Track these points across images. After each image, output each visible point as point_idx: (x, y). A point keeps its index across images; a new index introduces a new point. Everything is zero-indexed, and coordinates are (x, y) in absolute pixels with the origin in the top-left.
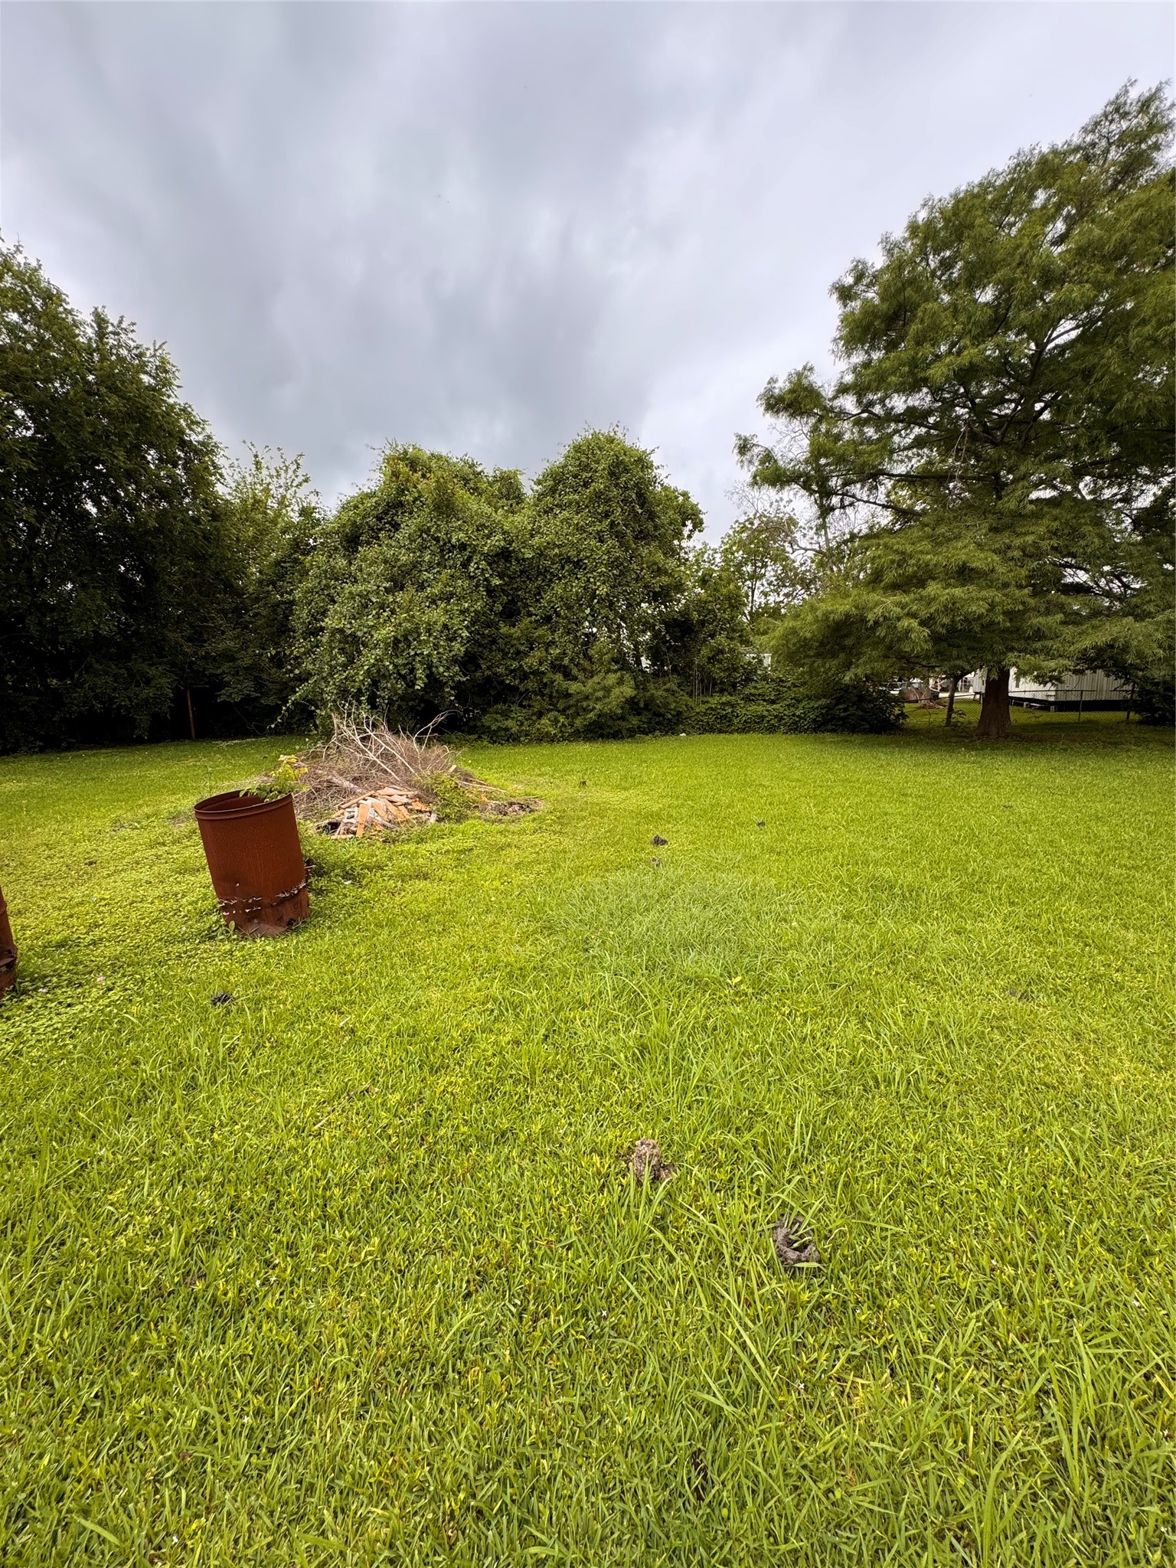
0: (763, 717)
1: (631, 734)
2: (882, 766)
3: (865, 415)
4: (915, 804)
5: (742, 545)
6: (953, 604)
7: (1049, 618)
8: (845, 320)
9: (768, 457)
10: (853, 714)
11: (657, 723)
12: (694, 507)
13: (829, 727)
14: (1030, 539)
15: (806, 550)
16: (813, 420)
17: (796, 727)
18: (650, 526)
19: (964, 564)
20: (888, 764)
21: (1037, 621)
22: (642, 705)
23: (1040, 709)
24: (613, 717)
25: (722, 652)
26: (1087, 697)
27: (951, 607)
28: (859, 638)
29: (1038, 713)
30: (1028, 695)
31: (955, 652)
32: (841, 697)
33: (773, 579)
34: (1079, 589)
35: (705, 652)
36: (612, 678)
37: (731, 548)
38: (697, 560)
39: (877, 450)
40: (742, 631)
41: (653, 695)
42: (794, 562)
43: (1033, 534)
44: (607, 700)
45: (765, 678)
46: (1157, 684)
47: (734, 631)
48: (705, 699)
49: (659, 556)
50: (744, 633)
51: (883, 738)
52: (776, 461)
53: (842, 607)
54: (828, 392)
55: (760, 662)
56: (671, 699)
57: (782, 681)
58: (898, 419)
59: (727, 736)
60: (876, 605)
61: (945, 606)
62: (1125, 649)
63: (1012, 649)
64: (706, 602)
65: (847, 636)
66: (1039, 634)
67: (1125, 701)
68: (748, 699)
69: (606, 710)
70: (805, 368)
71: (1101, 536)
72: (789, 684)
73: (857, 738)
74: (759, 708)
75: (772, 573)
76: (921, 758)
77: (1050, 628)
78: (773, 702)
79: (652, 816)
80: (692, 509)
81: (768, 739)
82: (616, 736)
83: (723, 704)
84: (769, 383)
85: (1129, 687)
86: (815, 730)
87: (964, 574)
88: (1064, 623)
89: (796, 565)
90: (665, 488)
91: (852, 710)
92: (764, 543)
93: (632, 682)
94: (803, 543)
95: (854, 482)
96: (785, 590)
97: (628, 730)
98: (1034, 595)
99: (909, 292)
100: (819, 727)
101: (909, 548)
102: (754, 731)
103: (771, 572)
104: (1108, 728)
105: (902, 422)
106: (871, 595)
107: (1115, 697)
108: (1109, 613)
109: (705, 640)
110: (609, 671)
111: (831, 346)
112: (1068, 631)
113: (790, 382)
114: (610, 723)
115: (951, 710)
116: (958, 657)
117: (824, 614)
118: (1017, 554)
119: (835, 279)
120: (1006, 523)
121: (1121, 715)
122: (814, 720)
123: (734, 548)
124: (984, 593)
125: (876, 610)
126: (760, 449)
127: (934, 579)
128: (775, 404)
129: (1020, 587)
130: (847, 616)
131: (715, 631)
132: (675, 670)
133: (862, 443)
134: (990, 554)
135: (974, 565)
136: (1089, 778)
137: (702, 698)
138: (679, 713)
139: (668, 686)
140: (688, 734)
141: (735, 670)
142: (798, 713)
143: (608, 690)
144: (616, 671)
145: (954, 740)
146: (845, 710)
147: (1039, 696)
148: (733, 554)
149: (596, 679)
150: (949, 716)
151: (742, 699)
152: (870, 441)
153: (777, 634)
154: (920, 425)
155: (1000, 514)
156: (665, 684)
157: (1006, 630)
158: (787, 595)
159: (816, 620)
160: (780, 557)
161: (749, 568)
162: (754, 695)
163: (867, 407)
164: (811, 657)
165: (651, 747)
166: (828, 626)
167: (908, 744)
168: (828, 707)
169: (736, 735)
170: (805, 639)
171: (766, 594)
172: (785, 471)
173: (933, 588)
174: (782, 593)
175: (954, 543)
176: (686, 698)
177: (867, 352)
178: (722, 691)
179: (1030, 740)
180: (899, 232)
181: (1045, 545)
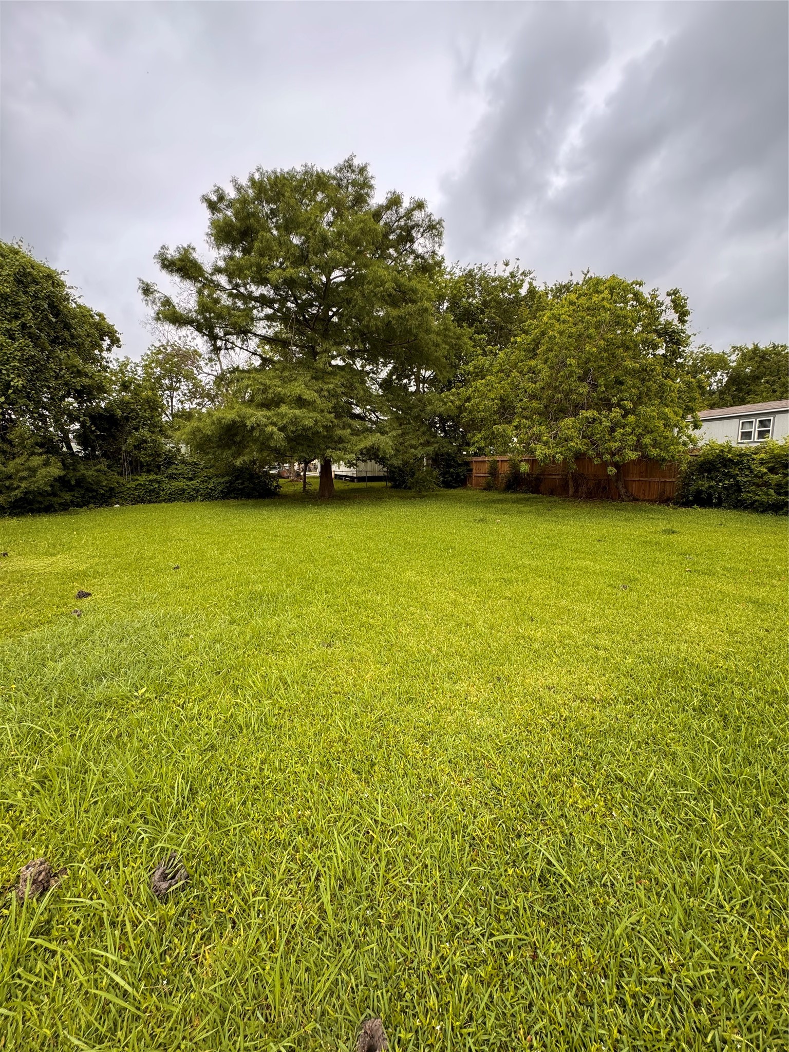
0: (184, 490)
1: (65, 508)
2: (264, 519)
3: (235, 291)
4: (281, 541)
5: (159, 364)
6: (296, 419)
7: (345, 431)
8: (214, 223)
9: (167, 302)
10: (248, 487)
11: (90, 498)
12: (109, 327)
13: (233, 495)
14: (331, 386)
15: (209, 374)
16: (199, 285)
17: (209, 497)
18: (66, 334)
19: (299, 395)
20: (268, 518)
21: (340, 432)
22: (73, 483)
23: (350, 481)
24: (41, 493)
25: (146, 442)
26: (369, 474)
27: (295, 421)
28: (243, 436)
29: (348, 483)
30: (344, 474)
31: (300, 448)
32: (239, 475)
33: (187, 392)
34: (358, 417)
35: (130, 441)
36: (36, 461)
37: (150, 364)
38: (121, 370)
39: (242, 316)
40: (161, 427)
41: (83, 474)
42: (201, 381)
43: (332, 384)
44: (33, 479)
45: (183, 462)
46: (396, 468)
47: (155, 426)
48: (135, 478)
49: (78, 361)
50: (164, 428)
51: (267, 501)
52: (174, 306)
53: (230, 416)
54: (208, 268)
55: (179, 450)
56: (102, 478)
57: (197, 464)
58: (256, 299)
59: (156, 505)
60: (252, 415)
61: (291, 420)
62: (378, 450)
63: (328, 447)
64: (128, 403)
65: (236, 435)
66: (341, 440)
67: (384, 476)
68: (171, 477)
69: (33, 487)
70: (189, 246)
71: (363, 390)
72: (202, 466)
73: (251, 502)
74: (181, 484)
75: (186, 388)
76: (288, 512)
77: (345, 437)
78: (191, 479)
79: (78, 575)
80: (108, 328)
81: (188, 506)
82: (48, 510)
83: (150, 481)
84: (162, 248)
85: (385, 469)
86: (223, 498)
87: (300, 402)
88: (352, 434)
89: (203, 384)
90: (79, 306)
91: (246, 484)
92: (176, 365)
93: (60, 464)
94: (206, 369)
95: (232, 334)
96: (196, 401)
97: (60, 504)
98: (336, 418)
99: (252, 220)
100: (226, 495)
101: (268, 382)
102: (178, 500)
103: (184, 386)
104: (378, 490)
105: (258, 302)
106: (248, 409)
107: (381, 474)
108: (370, 431)
109: (130, 433)
110: (33, 454)
111: (206, 238)
112: (354, 438)
113: (179, 253)
114: (39, 499)
115: (305, 482)
116: (303, 451)
117: (218, 419)
118: (326, 393)
119: (205, 193)
120: (320, 375)
121: (383, 484)
122: (222, 491)
123: (153, 365)
124: (311, 414)
125: (251, 419)
126: (160, 294)
127: (284, 403)
128: (168, 265)
129: (330, 413)
130: (234, 422)
131: (139, 426)
132: (104, 455)
133: (234, 309)
134: (312, 392)
135: (304, 397)
136: (368, 518)
137: (131, 477)
138: (112, 489)
139: (98, 467)
140: (122, 505)
141: (159, 456)
142: (210, 487)
143: (33, 471)
144: (41, 454)
145: (307, 500)
146: (242, 484)
147: (350, 474)
148: (152, 369)
149: (18, 460)
150: (304, 487)
151: (167, 477)
152: (239, 309)
153: (186, 430)
154: (270, 307)
155: (316, 370)
156: (95, 466)
157: (325, 437)
158: (198, 404)
159: (213, 423)
160: (189, 377)
161: (166, 382)
162: (175, 474)
163: (236, 286)
164: (213, 448)
165: (84, 518)
166: (222, 428)
167: (281, 504)
168: (230, 482)
169: (163, 504)
170: (208, 436)
171: (182, 402)
172: (181, 315)
173: (284, 409)
174: (194, 403)
175: (293, 383)
176: (116, 476)
177: (231, 250)
178: (149, 471)
179: (343, 498)
180: (244, 181)
181: (339, 390)
